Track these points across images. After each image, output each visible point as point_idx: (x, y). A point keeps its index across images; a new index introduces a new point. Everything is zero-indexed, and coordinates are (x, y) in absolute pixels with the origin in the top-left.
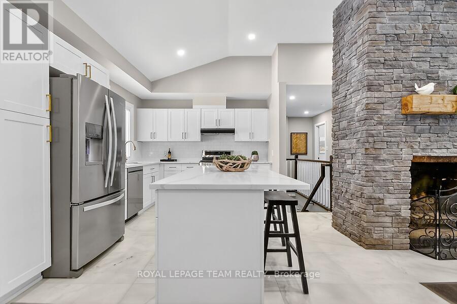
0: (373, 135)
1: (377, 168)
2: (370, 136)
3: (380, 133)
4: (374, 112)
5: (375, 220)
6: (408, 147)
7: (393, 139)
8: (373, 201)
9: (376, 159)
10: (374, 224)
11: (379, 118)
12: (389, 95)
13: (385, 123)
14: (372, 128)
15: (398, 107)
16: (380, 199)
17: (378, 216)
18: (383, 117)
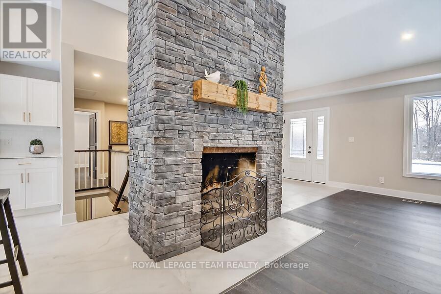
0: (163, 120)
1: (169, 161)
2: (160, 121)
3: (171, 120)
4: (165, 93)
5: (167, 223)
6: (199, 137)
7: (185, 128)
8: (164, 202)
9: (167, 151)
10: (165, 230)
11: (170, 101)
12: (181, 76)
13: (177, 109)
14: (163, 112)
15: (190, 92)
16: (171, 198)
17: (170, 218)
18: (175, 101)
